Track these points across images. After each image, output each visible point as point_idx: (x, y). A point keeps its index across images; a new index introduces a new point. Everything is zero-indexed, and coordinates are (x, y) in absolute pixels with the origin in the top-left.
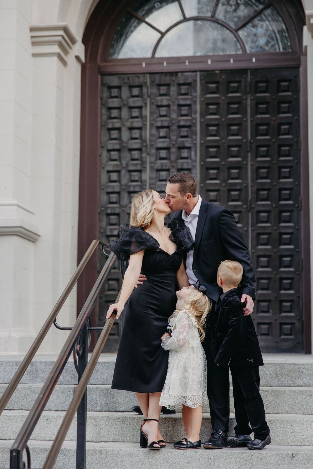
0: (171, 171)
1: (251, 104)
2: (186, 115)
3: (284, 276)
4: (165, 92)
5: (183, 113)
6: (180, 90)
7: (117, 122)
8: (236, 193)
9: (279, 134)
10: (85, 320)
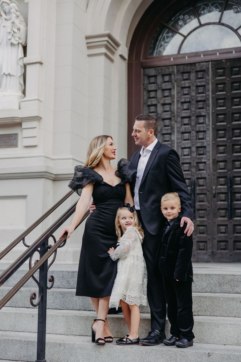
0: (192, 133)
2: (202, 93)
4: (187, 77)
5: (200, 91)
6: (198, 75)
7: (154, 101)
8: (239, 147)
10: (43, 240)
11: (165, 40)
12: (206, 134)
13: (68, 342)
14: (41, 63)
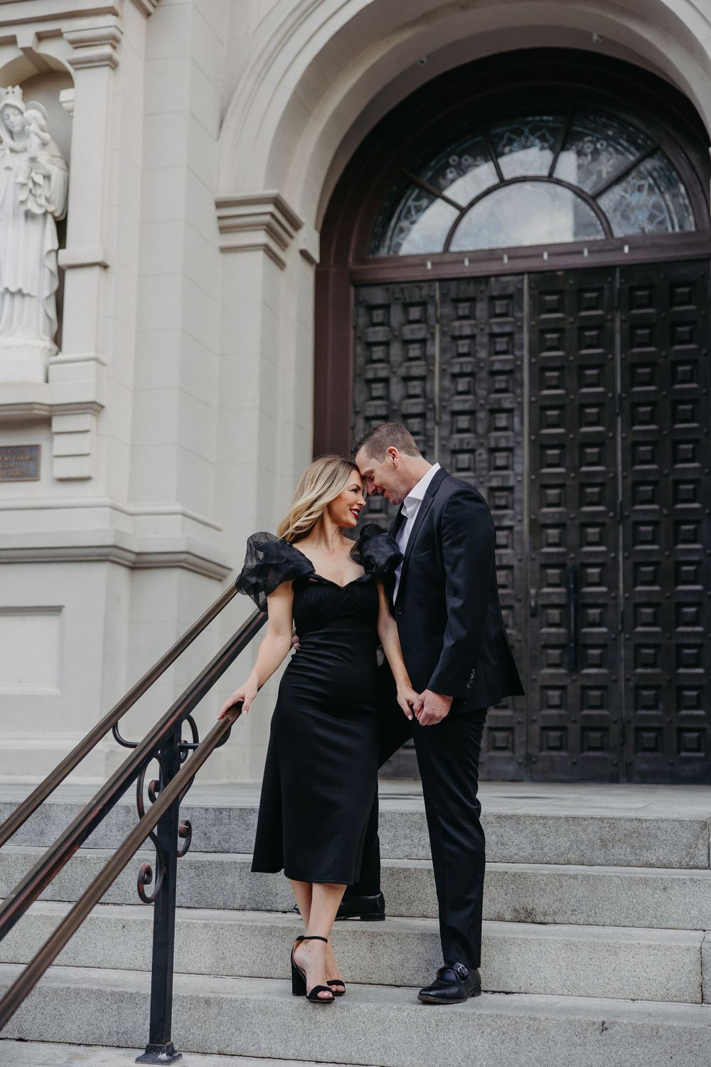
0: (478, 452)
1: (621, 327)
2: (505, 352)
3: (686, 641)
4: (467, 312)
5: (498, 348)
6: (494, 306)
7: (383, 368)
8: (596, 490)
9: (674, 381)
10: (170, 728)
11: (411, 216)
12: (513, 456)
13: (229, 996)
14: (104, 266)
